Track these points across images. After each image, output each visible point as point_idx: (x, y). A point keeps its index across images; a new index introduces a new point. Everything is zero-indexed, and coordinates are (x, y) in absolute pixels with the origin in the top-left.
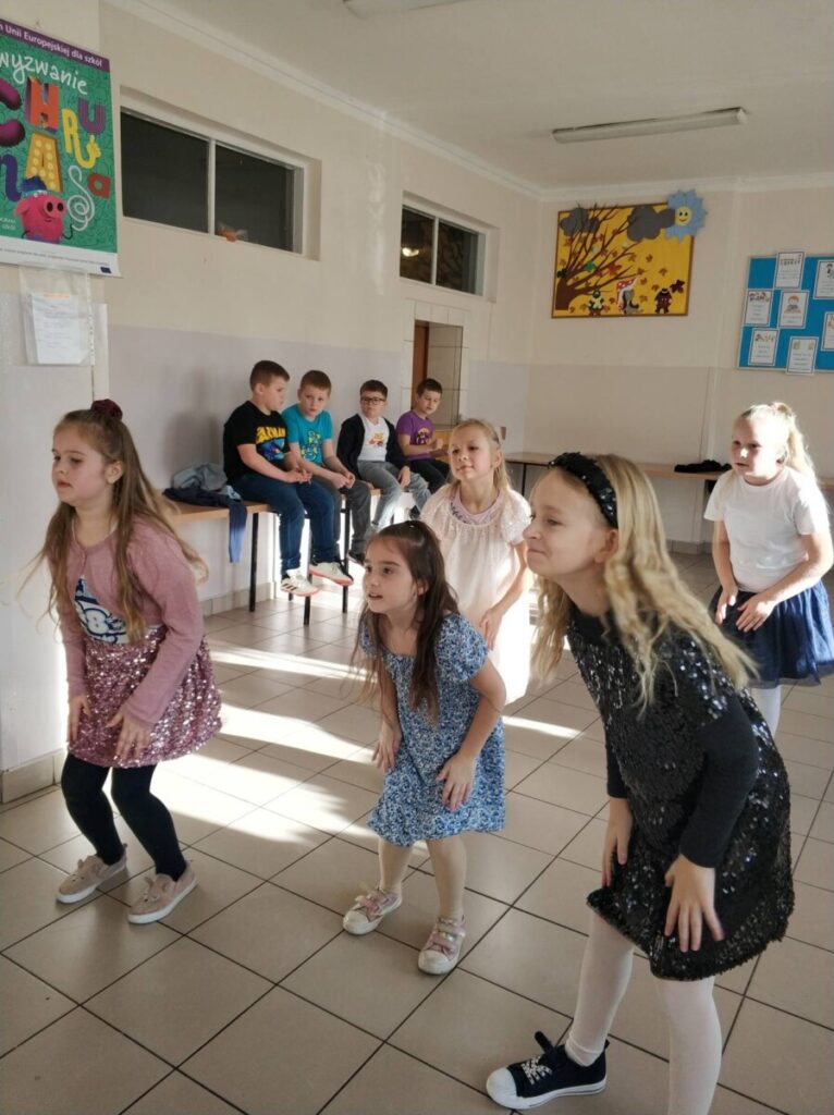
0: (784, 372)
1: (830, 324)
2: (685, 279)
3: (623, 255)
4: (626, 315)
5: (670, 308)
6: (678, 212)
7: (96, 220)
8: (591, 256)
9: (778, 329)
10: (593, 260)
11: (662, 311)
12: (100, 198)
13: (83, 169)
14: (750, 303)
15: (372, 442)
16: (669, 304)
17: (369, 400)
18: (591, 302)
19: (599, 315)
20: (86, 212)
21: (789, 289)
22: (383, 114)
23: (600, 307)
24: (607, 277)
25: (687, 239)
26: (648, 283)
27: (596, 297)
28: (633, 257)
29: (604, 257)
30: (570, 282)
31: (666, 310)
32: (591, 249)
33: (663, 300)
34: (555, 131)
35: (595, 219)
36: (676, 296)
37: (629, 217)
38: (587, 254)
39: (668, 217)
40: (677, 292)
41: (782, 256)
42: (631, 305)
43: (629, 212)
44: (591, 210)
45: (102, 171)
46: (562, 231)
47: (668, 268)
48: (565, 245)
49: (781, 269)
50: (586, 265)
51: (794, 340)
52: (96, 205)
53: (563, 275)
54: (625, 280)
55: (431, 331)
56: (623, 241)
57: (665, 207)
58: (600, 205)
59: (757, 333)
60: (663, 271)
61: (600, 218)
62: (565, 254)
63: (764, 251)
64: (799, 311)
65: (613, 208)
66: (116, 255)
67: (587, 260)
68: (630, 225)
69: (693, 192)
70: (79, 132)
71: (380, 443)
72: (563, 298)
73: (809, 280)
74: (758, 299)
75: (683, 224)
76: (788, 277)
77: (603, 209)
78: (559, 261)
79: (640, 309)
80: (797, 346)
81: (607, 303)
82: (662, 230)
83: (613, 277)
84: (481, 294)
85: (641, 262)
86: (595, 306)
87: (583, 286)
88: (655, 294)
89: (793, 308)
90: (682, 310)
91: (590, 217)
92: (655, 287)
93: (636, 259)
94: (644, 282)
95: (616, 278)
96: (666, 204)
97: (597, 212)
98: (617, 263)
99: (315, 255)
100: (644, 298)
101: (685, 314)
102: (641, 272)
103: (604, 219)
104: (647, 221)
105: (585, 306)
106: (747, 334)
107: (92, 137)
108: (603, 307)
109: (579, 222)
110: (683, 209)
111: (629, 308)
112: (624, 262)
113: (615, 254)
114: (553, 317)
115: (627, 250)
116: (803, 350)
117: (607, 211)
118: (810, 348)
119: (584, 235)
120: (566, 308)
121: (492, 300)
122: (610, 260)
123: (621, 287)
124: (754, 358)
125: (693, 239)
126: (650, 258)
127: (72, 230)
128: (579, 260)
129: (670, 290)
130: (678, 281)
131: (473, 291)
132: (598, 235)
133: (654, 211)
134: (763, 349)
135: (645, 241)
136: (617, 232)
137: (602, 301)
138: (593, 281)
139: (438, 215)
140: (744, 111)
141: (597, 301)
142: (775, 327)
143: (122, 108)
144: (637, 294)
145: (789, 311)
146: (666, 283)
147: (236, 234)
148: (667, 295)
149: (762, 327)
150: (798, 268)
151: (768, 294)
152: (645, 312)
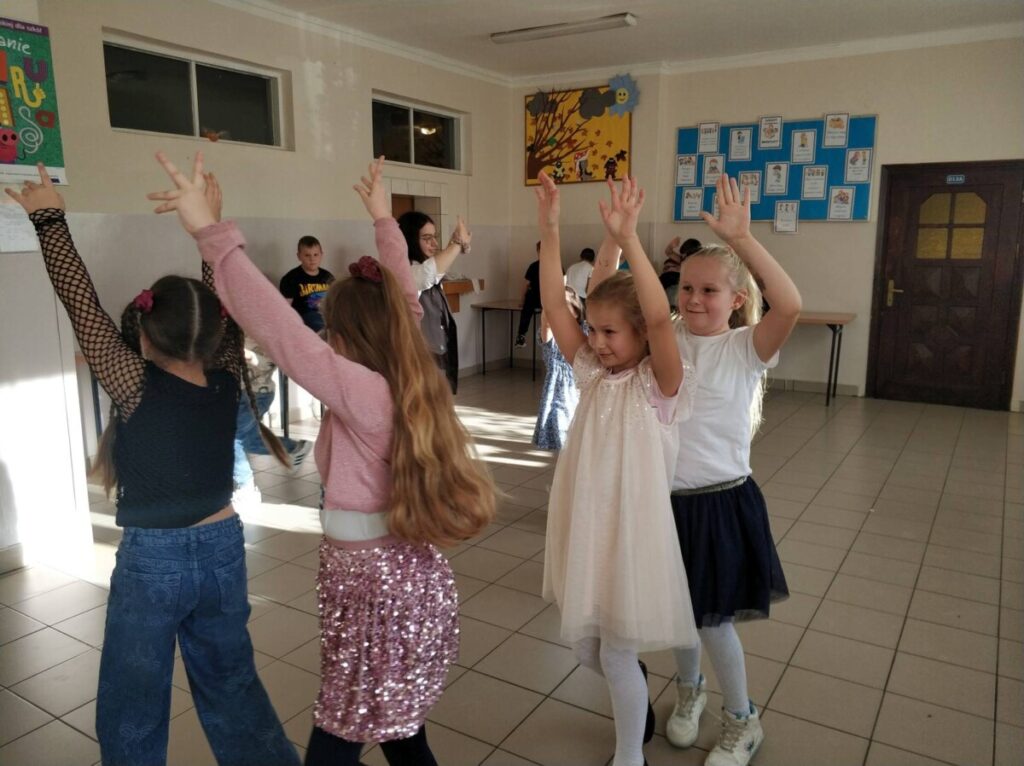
1: (743, 182)
2: (626, 149)
3: (577, 130)
4: (582, 181)
5: (616, 174)
6: (618, 92)
7: (44, 144)
8: (553, 132)
9: (703, 187)
10: (554, 135)
12: (47, 128)
13: (31, 108)
14: (680, 167)
16: (615, 171)
18: (555, 171)
19: (561, 183)
20: (35, 139)
21: (711, 154)
23: (562, 175)
24: (566, 150)
25: (626, 115)
26: (598, 155)
27: (559, 167)
28: (585, 132)
29: (563, 133)
30: (537, 155)
31: (613, 177)
32: (552, 126)
33: (611, 168)
34: (493, 35)
35: (554, 101)
36: (621, 163)
37: (580, 99)
38: (549, 131)
39: (610, 98)
40: (621, 161)
41: (703, 127)
42: (586, 173)
43: (580, 94)
44: (550, 93)
45: (47, 108)
46: (528, 112)
47: (613, 141)
48: (532, 124)
49: (702, 136)
50: (549, 141)
52: (44, 133)
53: (531, 149)
54: (580, 152)
56: (576, 119)
57: (607, 89)
58: (557, 89)
59: (687, 191)
60: (609, 144)
61: (558, 100)
62: (532, 131)
63: (689, 123)
64: (719, 170)
65: (567, 92)
66: (63, 169)
67: (549, 137)
68: (582, 104)
69: (628, 75)
70: (26, 82)
72: (533, 169)
73: (724, 146)
74: (686, 163)
75: (623, 102)
76: (708, 143)
77: (559, 92)
78: (528, 138)
79: (593, 176)
81: (567, 172)
82: (607, 109)
83: (571, 149)
84: (459, 169)
85: (591, 137)
86: (558, 175)
87: (547, 158)
88: (605, 162)
89: (713, 169)
91: (550, 99)
92: (604, 157)
93: (588, 134)
94: (595, 153)
95: (574, 150)
96: (608, 86)
97: (555, 95)
98: (573, 138)
99: (291, 148)
100: (596, 167)
102: (592, 144)
103: (561, 101)
104: (595, 101)
106: (679, 192)
107: (38, 85)
108: (564, 176)
109: (541, 104)
110: (622, 90)
111: (585, 176)
112: (578, 136)
113: (571, 130)
114: (526, 185)
115: (580, 126)
117: (561, 95)
119: (546, 115)
120: (535, 177)
121: (469, 174)
122: (568, 135)
123: (576, 158)
124: (686, 212)
125: (631, 115)
126: (598, 133)
127: (24, 153)
128: (543, 136)
129: (615, 159)
130: (622, 151)
131: (453, 168)
132: (557, 115)
133: (599, 93)
134: (693, 205)
135: (594, 118)
136: (571, 112)
137: (563, 170)
138: (556, 153)
139: (411, 106)
140: (633, 15)
141: (559, 171)
142: (700, 185)
143: (104, 42)
144: (590, 164)
145: (710, 172)
146: (612, 153)
147: (218, 135)
148: (614, 164)
149: (690, 187)
150: (715, 136)
151: (694, 158)
152: (597, 179)
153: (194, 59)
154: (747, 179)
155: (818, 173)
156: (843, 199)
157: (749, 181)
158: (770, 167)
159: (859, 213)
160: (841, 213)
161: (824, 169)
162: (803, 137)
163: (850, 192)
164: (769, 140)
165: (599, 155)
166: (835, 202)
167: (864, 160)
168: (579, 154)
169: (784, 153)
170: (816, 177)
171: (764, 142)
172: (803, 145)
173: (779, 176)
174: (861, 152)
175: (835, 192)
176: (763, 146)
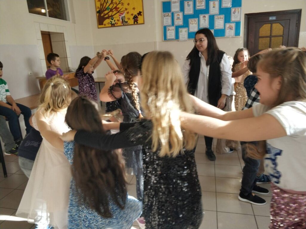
0: (178, 41)
1: (191, 23)
2: (141, 11)
3: (119, 3)
4: (124, 25)
5: (138, 22)
8: (108, 4)
9: (175, 26)
10: (109, 6)
11: (136, 23)
14: (164, 18)
16: (138, 20)
18: (111, 21)
19: (114, 26)
21: (177, 12)
23: (114, 23)
24: (115, 12)
27: (112, 19)
28: (123, 4)
29: (113, 5)
30: (102, 15)
31: (137, 23)
33: (135, 19)
36: (139, 17)
38: (106, 3)
40: (140, 16)
41: (173, 1)
42: (125, 21)
47: (136, 8)
49: (173, 5)
50: (107, 8)
51: (180, 30)
53: (99, 12)
54: (121, 13)
55: (51, 35)
59: (168, 28)
60: (134, 9)
62: (98, 4)
64: (180, 19)
67: (106, 7)
72: (101, 21)
73: (182, 8)
74: (167, 16)
76: (175, 8)
78: (97, 8)
79: (128, 23)
80: (181, 31)
83: (117, 12)
84: (69, 21)
85: (126, 6)
86: (112, 23)
87: (107, 16)
88: (133, 17)
89: (178, 18)
90: (142, 22)
92: (132, 15)
93: (124, 4)
94: (128, 13)
98: (118, 7)
100: (129, 19)
101: (143, 24)
102: (126, 9)
105: (109, 23)
106: (165, 29)
111: (124, 23)
112: (120, 6)
113: (116, 3)
114: (99, 28)
115: (120, 1)
116: (184, 33)
118: (186, 32)
120: (102, 24)
121: (74, 22)
122: (115, 5)
123: (120, 15)
124: (168, 37)
128: (104, 6)
129: (137, 15)
130: (140, 12)
131: (66, 20)
134: (171, 34)
137: (115, 21)
138: (110, 14)
141: (113, 21)
142: (174, 26)
144: (126, 17)
145: (177, 19)
146: (135, 13)
148: (137, 17)
149: (169, 26)
150: (178, 4)
151: (170, 14)
152: (130, 24)
154: (192, 22)
155: (220, 18)
156: (231, 28)
157: (193, 22)
158: (201, 16)
159: (237, 33)
160: (230, 34)
161: (223, 16)
162: (214, 3)
163: (233, 25)
164: (200, 5)
165: (130, 14)
166: (228, 29)
167: (238, 12)
168: (121, 14)
169: (206, 11)
170: (220, 20)
171: (199, 6)
172: (214, 7)
173: (205, 20)
174: (237, 9)
175: (228, 25)
176: (198, 8)
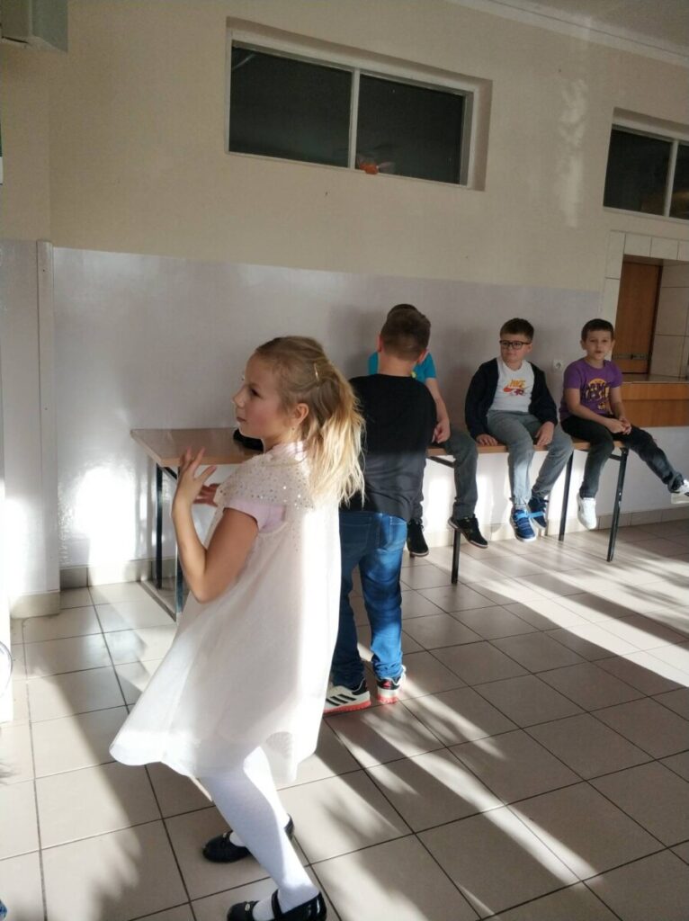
15: (507, 390)
17: (509, 343)
22: (588, 21)
55: (665, 269)
71: (520, 392)
99: (480, 186)
143: (233, 41)
147: (378, 167)
153: (359, 65)
